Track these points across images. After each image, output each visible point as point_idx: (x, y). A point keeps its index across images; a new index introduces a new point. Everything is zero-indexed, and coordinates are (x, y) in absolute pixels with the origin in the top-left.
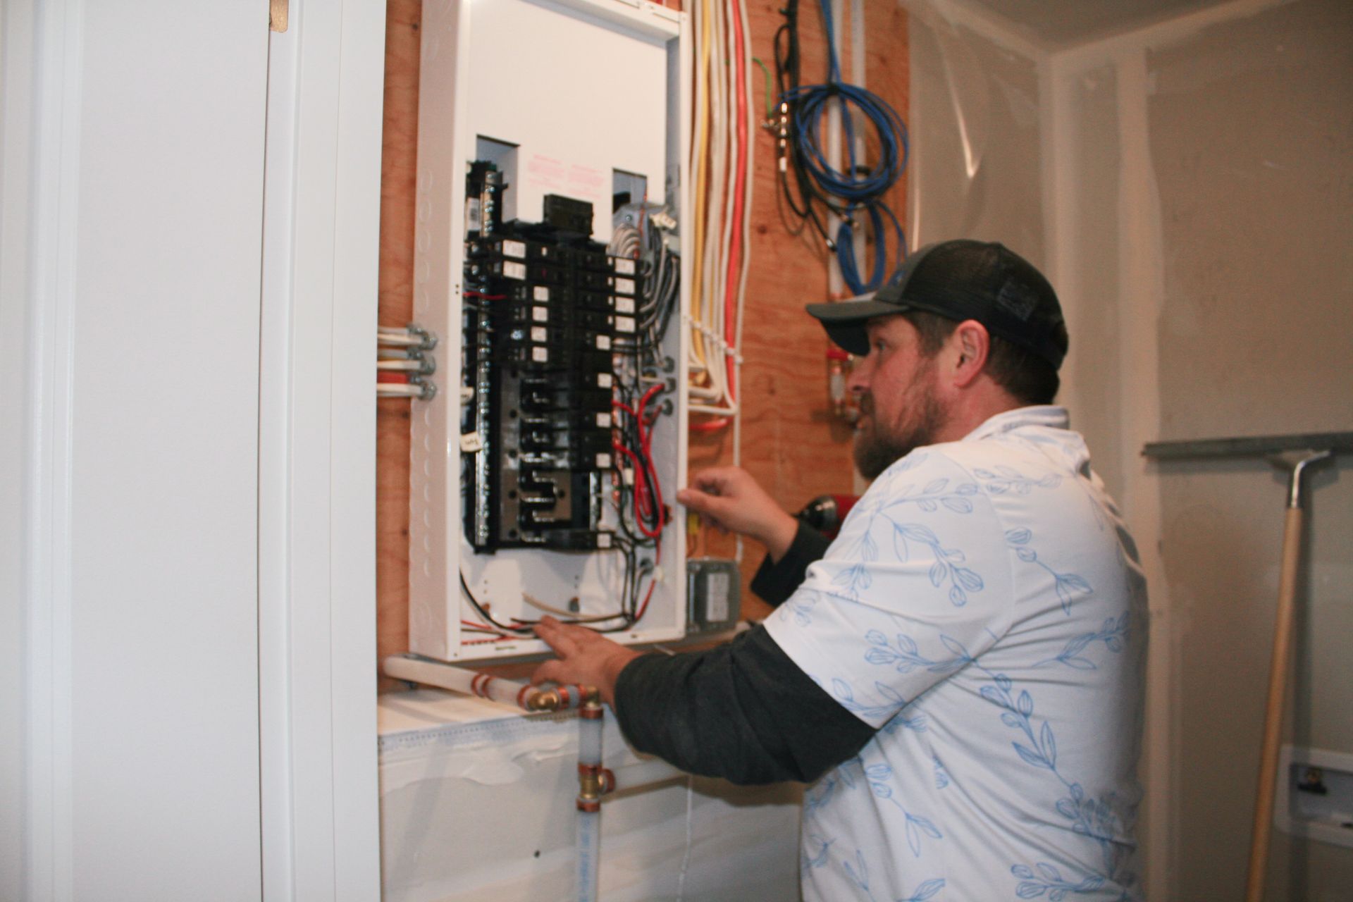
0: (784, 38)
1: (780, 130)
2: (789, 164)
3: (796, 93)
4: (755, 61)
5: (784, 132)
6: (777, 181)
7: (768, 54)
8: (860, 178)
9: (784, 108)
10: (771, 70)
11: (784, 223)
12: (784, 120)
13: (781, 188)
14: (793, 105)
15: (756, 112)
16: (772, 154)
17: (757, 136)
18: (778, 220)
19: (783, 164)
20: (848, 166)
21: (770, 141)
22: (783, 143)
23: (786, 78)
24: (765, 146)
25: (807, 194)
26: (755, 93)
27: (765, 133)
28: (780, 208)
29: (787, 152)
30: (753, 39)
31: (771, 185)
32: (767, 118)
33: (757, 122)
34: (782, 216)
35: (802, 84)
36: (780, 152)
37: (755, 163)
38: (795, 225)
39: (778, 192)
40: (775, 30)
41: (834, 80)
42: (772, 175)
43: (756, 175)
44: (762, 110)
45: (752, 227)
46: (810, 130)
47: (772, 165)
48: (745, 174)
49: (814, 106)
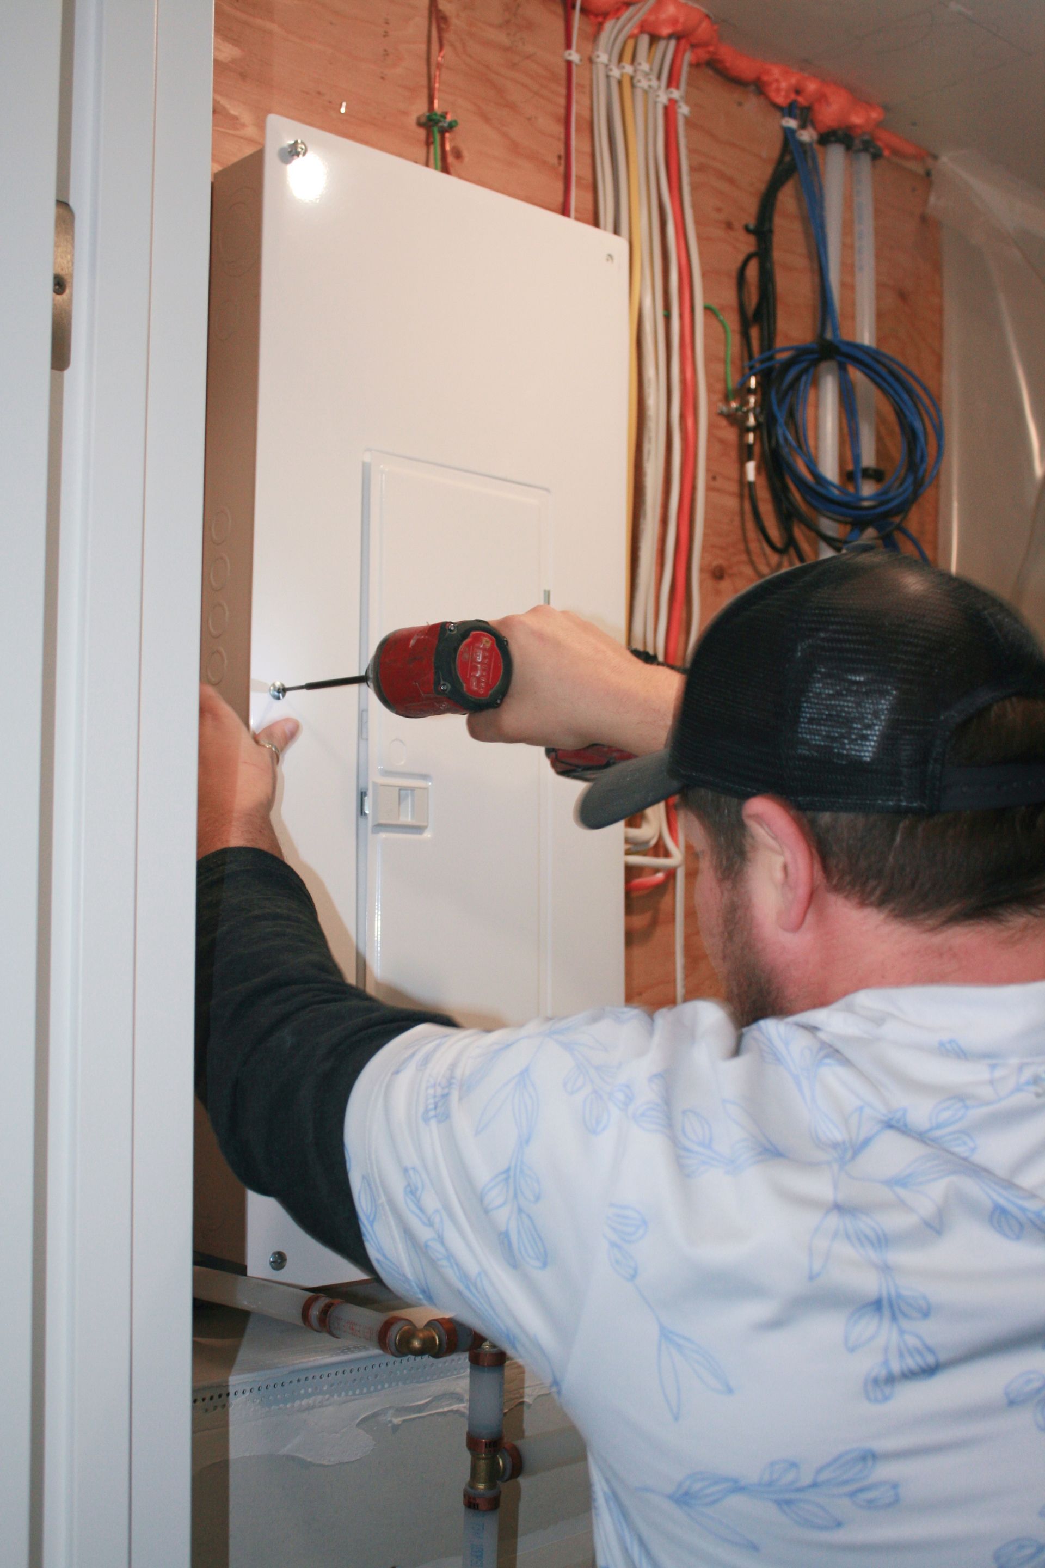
0: (752, 271)
1: (747, 418)
2: (758, 470)
3: (771, 358)
4: (707, 309)
5: (752, 421)
6: (741, 496)
7: (729, 296)
8: (868, 489)
9: (753, 382)
10: (732, 321)
11: (752, 563)
12: (752, 400)
13: (747, 506)
14: (766, 378)
15: (710, 389)
16: (734, 454)
17: (711, 427)
18: (744, 557)
19: (751, 467)
20: (850, 467)
21: (730, 434)
22: (751, 438)
23: (754, 333)
24: (722, 441)
25: (787, 515)
26: (708, 360)
27: (724, 423)
28: (745, 540)
29: (757, 450)
30: (704, 275)
31: (732, 503)
32: (726, 399)
33: (710, 403)
34: (748, 552)
35: (780, 342)
36: (746, 453)
37: (708, 470)
38: (769, 565)
39: (742, 513)
40: (741, 258)
41: (829, 335)
42: (734, 487)
43: (709, 489)
44: (719, 386)
45: (702, 570)
46: (791, 414)
47: (733, 472)
48: (694, 488)
49: (797, 379)
